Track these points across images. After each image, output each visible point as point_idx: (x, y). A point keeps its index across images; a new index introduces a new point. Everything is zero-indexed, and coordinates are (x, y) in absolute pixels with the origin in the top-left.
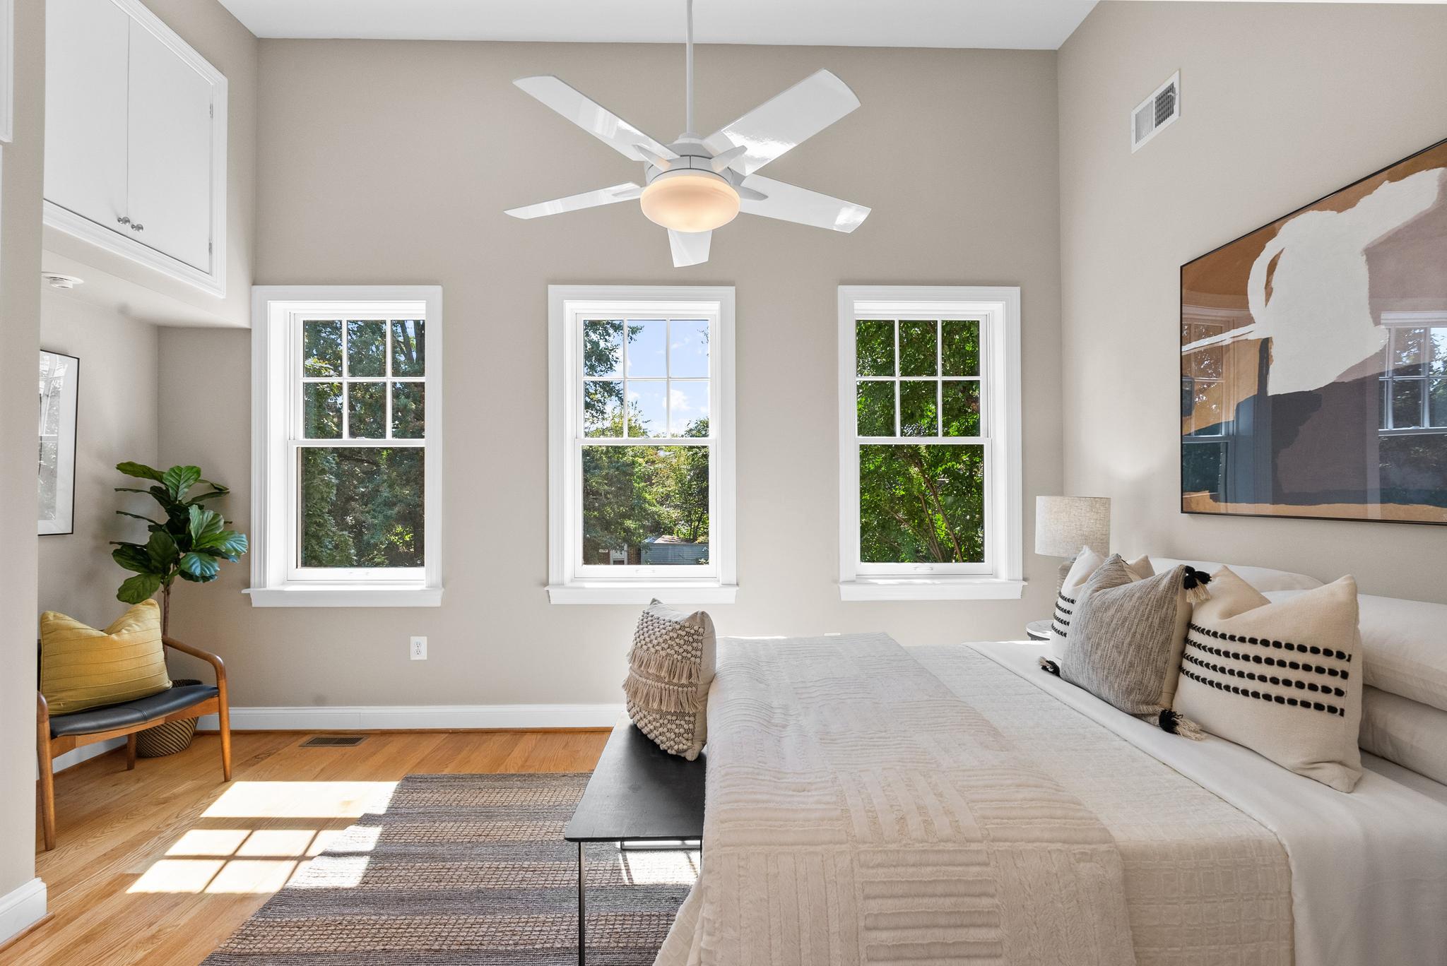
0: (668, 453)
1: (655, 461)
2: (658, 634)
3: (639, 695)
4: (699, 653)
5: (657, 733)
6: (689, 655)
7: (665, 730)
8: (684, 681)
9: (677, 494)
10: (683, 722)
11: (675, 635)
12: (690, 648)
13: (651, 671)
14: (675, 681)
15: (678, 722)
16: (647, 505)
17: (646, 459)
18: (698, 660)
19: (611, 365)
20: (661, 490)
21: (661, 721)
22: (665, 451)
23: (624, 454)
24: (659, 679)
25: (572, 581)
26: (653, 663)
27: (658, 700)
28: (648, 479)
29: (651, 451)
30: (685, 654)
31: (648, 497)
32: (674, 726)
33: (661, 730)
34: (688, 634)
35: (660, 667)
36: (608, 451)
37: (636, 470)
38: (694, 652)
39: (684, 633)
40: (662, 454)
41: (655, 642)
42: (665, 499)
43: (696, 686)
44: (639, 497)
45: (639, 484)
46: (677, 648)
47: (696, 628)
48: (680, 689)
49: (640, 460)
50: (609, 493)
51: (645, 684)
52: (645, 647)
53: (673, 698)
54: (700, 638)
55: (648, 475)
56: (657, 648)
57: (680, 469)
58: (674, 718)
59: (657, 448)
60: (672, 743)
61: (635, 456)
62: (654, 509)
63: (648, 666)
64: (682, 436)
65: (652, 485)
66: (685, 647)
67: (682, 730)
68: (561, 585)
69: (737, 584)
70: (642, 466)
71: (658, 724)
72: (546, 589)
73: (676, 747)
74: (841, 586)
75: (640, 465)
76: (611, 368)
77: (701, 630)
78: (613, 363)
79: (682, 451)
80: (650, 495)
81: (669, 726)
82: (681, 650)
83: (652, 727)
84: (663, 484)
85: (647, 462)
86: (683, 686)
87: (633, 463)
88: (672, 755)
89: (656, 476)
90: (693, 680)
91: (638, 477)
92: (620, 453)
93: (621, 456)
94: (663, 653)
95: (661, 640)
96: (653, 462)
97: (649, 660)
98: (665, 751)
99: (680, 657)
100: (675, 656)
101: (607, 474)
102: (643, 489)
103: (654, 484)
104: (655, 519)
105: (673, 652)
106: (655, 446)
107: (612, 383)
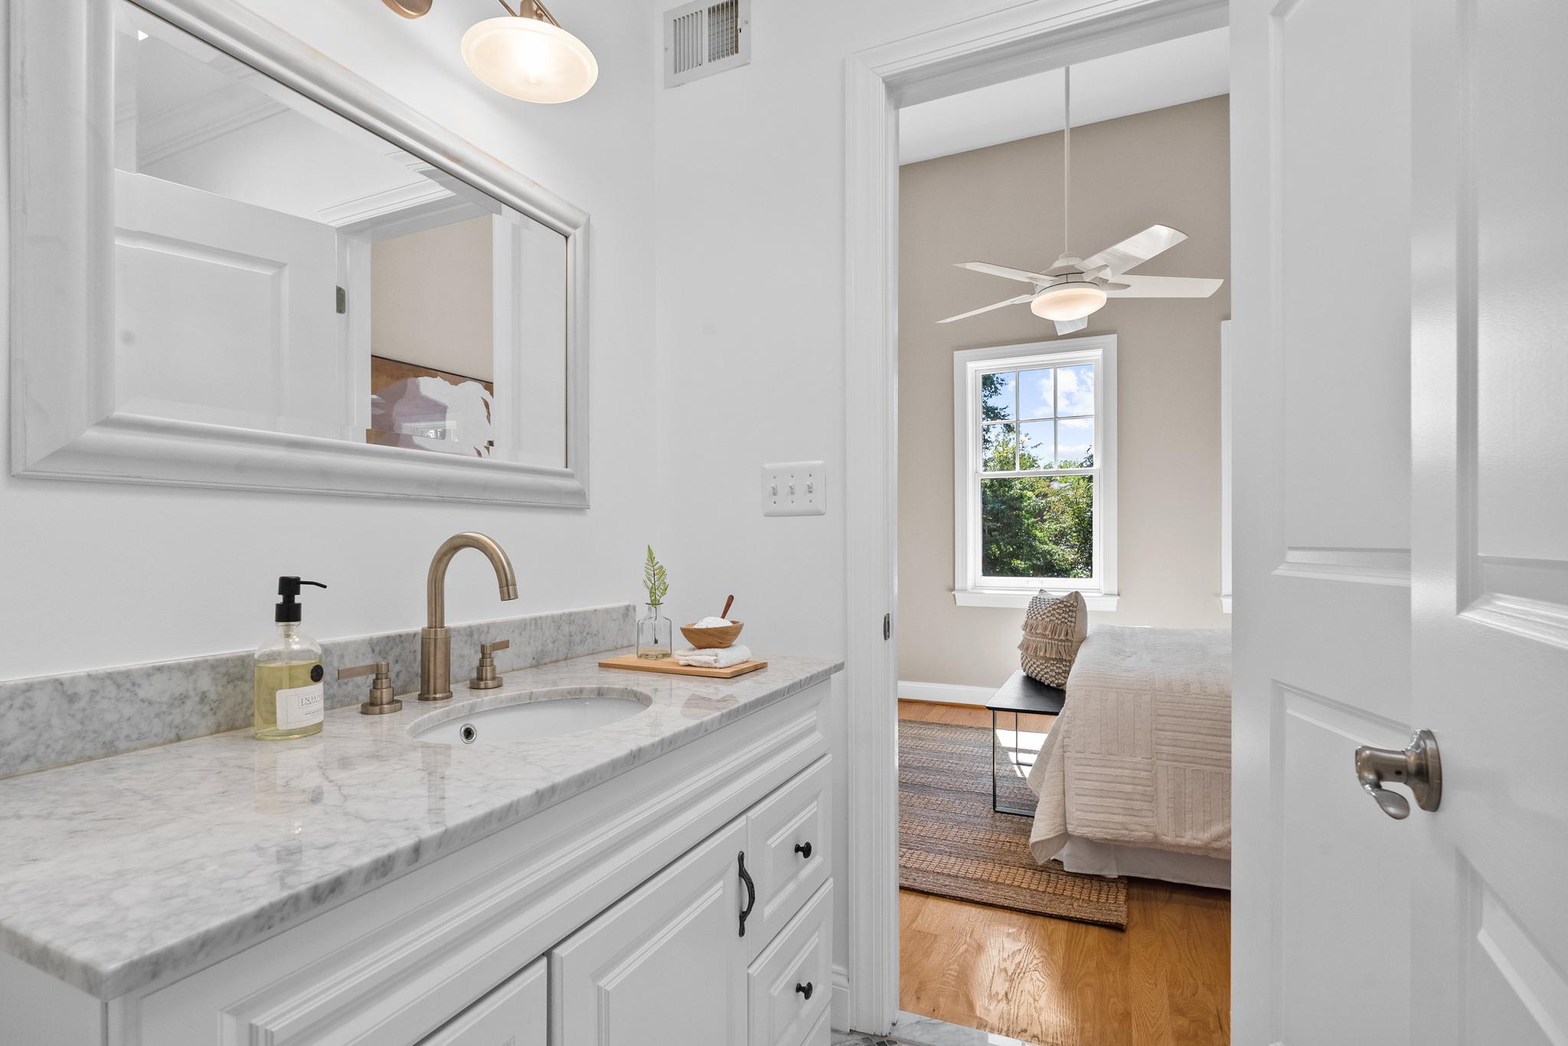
0: (1063, 485)
1: (1047, 495)
2: (1044, 608)
3: (1030, 649)
4: (1073, 620)
5: (1043, 673)
6: (1066, 621)
7: (1049, 670)
8: (1062, 637)
9: (1075, 532)
10: (1061, 666)
11: (1056, 607)
12: (1067, 616)
13: (1038, 632)
14: (1056, 637)
15: (1058, 665)
16: (1037, 543)
17: (1037, 492)
18: (1073, 624)
19: (996, 388)
20: (1055, 526)
21: (1046, 665)
22: (1061, 482)
23: (1011, 488)
24: (1044, 636)
25: (973, 589)
26: (1040, 626)
27: (1043, 650)
28: (1039, 514)
29: (1043, 483)
30: (1063, 620)
31: (1039, 534)
32: (1055, 668)
33: (1046, 670)
34: (1065, 606)
35: (1045, 629)
36: (992, 485)
37: (1025, 504)
38: (1069, 619)
39: (1063, 606)
40: (1055, 486)
41: (1042, 613)
42: (1060, 537)
43: (1071, 641)
44: (1028, 533)
45: (1028, 519)
46: (1057, 616)
47: (1072, 602)
48: (1060, 643)
49: (1030, 494)
50: (995, 530)
51: (1035, 641)
52: (1035, 617)
53: (1054, 649)
54: (1075, 609)
55: (1040, 510)
56: (1043, 616)
57: (1077, 503)
58: (1055, 662)
59: (1051, 479)
60: (1054, 679)
61: (1024, 488)
62: (1046, 547)
63: (1036, 628)
64: (1081, 465)
65: (1043, 521)
66: (1063, 615)
67: (1061, 671)
68: (965, 590)
69: (1119, 595)
70: (1031, 500)
71: (1044, 667)
72: (953, 593)
73: (1056, 682)
74: (1222, 599)
75: (1029, 499)
76: (995, 392)
77: (1075, 604)
78: (998, 386)
79: (1081, 481)
80: (1041, 532)
81: (1051, 668)
82: (1060, 617)
83: (1039, 669)
84: (1057, 520)
85: (1037, 496)
86: (1061, 641)
87: (1021, 497)
88: (1053, 687)
89: (1048, 511)
90: (1069, 637)
91: (1027, 512)
92: (1006, 486)
93: (1007, 489)
94: (1048, 620)
95: (1046, 611)
96: (1045, 496)
97: (1037, 625)
98: (1049, 685)
99: (1059, 622)
100: (1056, 621)
101: (993, 508)
102: (1033, 525)
103: (1046, 520)
104: (1047, 559)
105: (1054, 618)
106: (1048, 478)
107: (997, 409)
